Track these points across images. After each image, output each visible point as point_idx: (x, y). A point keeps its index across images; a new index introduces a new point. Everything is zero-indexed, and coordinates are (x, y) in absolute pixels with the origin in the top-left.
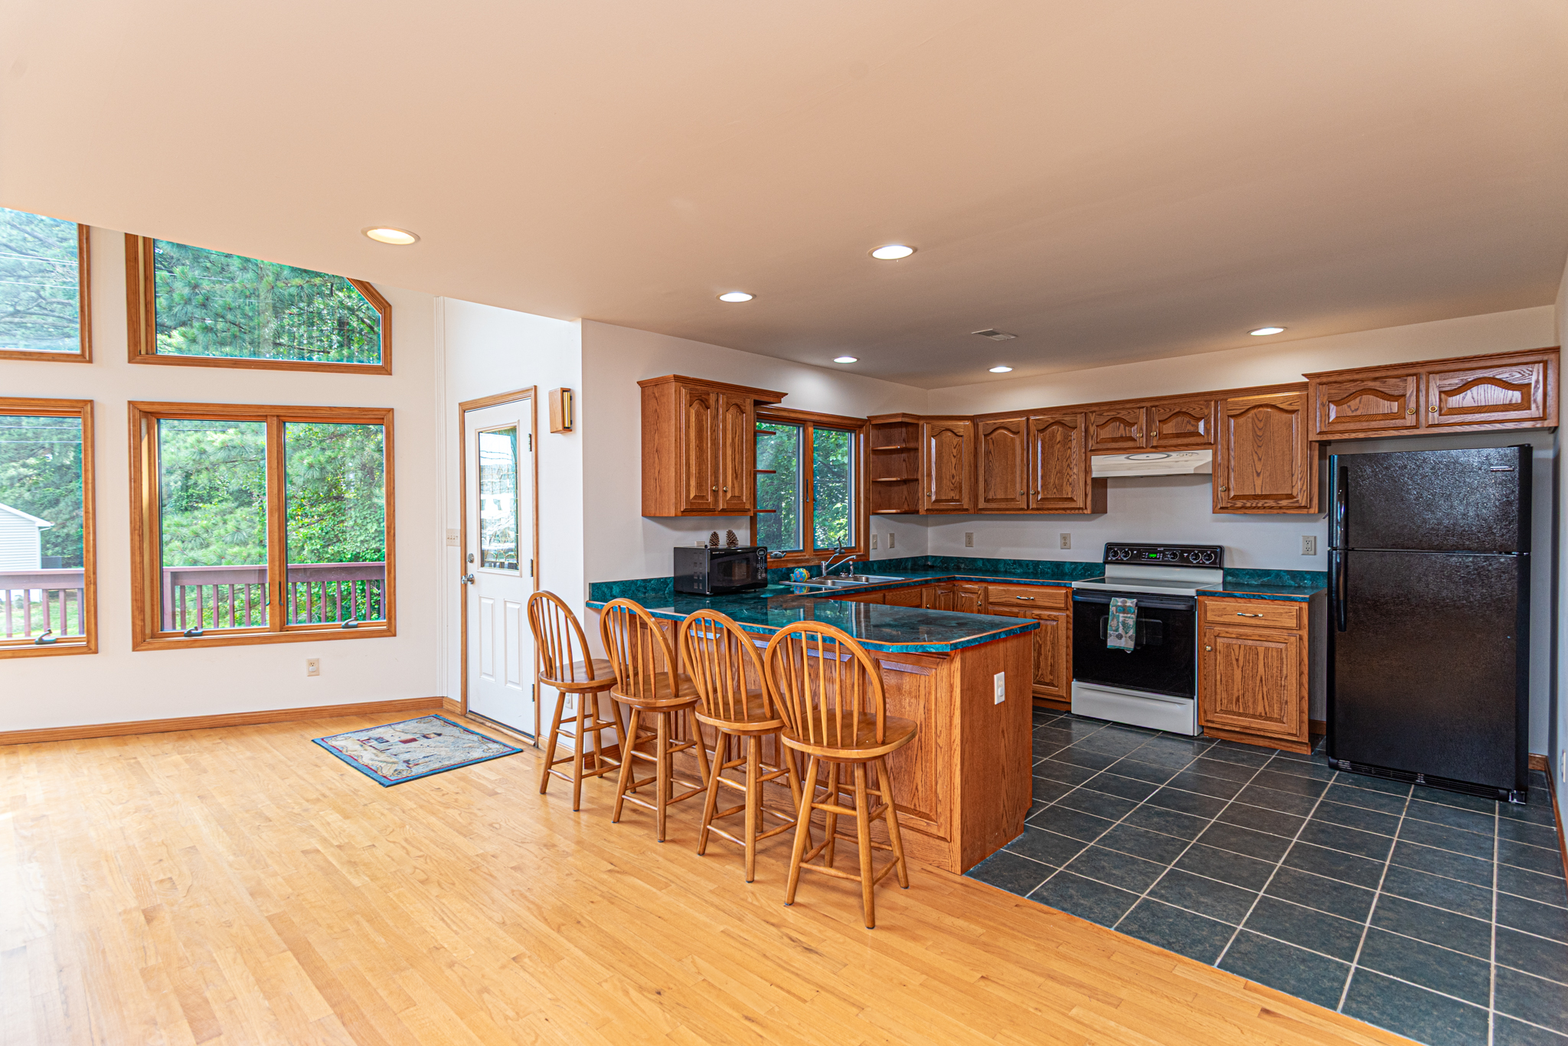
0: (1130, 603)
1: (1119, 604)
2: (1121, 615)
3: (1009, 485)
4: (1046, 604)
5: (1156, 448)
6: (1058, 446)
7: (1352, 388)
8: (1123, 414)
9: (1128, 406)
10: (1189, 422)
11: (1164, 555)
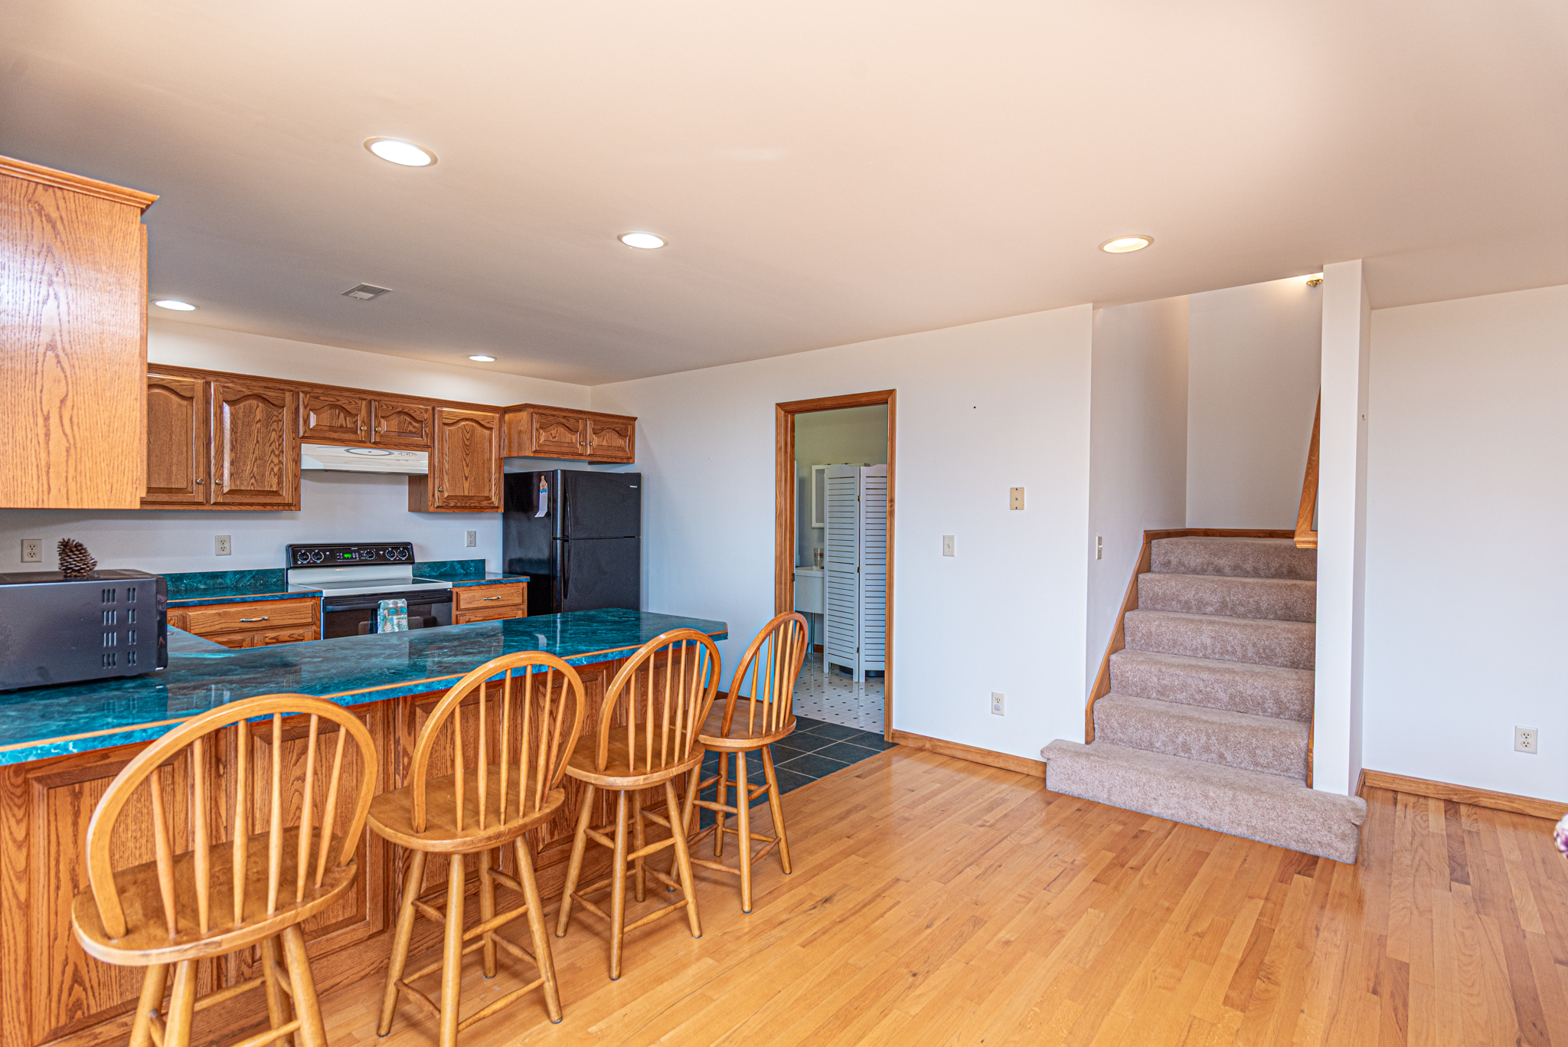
2: (395, 617)
7: (553, 420)
8: (343, 402)
11: (361, 555)
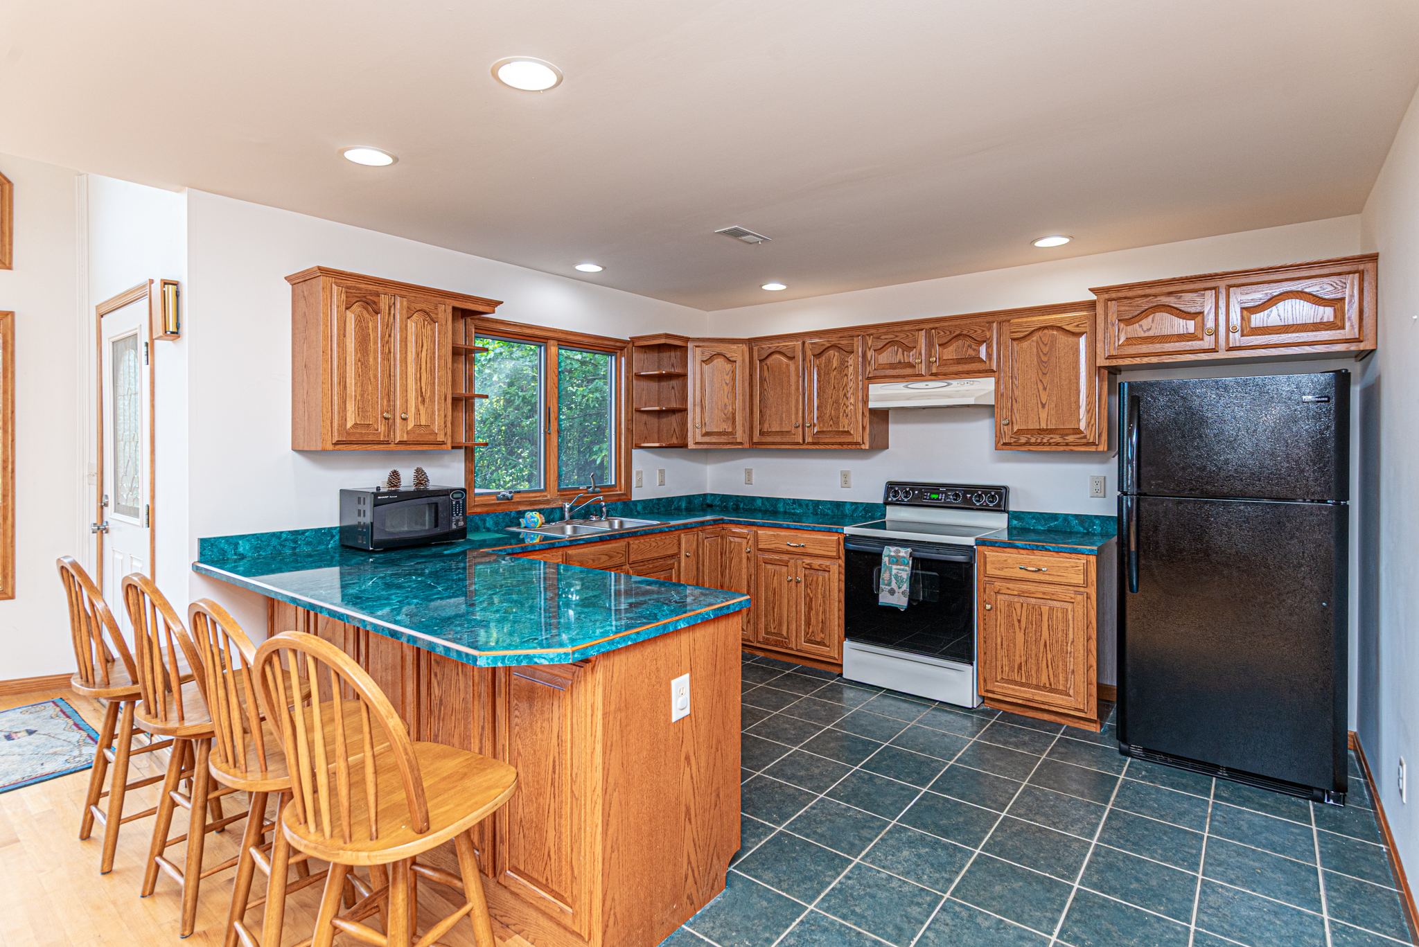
0: (904, 552)
1: (892, 554)
2: (894, 567)
3: (784, 416)
4: (817, 552)
5: (935, 376)
6: (835, 373)
7: (1144, 304)
8: (901, 337)
9: (906, 328)
10: (970, 346)
11: (947, 496)
